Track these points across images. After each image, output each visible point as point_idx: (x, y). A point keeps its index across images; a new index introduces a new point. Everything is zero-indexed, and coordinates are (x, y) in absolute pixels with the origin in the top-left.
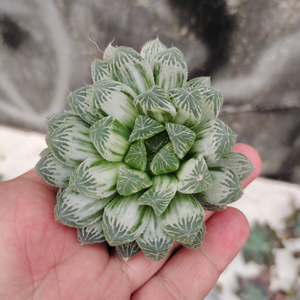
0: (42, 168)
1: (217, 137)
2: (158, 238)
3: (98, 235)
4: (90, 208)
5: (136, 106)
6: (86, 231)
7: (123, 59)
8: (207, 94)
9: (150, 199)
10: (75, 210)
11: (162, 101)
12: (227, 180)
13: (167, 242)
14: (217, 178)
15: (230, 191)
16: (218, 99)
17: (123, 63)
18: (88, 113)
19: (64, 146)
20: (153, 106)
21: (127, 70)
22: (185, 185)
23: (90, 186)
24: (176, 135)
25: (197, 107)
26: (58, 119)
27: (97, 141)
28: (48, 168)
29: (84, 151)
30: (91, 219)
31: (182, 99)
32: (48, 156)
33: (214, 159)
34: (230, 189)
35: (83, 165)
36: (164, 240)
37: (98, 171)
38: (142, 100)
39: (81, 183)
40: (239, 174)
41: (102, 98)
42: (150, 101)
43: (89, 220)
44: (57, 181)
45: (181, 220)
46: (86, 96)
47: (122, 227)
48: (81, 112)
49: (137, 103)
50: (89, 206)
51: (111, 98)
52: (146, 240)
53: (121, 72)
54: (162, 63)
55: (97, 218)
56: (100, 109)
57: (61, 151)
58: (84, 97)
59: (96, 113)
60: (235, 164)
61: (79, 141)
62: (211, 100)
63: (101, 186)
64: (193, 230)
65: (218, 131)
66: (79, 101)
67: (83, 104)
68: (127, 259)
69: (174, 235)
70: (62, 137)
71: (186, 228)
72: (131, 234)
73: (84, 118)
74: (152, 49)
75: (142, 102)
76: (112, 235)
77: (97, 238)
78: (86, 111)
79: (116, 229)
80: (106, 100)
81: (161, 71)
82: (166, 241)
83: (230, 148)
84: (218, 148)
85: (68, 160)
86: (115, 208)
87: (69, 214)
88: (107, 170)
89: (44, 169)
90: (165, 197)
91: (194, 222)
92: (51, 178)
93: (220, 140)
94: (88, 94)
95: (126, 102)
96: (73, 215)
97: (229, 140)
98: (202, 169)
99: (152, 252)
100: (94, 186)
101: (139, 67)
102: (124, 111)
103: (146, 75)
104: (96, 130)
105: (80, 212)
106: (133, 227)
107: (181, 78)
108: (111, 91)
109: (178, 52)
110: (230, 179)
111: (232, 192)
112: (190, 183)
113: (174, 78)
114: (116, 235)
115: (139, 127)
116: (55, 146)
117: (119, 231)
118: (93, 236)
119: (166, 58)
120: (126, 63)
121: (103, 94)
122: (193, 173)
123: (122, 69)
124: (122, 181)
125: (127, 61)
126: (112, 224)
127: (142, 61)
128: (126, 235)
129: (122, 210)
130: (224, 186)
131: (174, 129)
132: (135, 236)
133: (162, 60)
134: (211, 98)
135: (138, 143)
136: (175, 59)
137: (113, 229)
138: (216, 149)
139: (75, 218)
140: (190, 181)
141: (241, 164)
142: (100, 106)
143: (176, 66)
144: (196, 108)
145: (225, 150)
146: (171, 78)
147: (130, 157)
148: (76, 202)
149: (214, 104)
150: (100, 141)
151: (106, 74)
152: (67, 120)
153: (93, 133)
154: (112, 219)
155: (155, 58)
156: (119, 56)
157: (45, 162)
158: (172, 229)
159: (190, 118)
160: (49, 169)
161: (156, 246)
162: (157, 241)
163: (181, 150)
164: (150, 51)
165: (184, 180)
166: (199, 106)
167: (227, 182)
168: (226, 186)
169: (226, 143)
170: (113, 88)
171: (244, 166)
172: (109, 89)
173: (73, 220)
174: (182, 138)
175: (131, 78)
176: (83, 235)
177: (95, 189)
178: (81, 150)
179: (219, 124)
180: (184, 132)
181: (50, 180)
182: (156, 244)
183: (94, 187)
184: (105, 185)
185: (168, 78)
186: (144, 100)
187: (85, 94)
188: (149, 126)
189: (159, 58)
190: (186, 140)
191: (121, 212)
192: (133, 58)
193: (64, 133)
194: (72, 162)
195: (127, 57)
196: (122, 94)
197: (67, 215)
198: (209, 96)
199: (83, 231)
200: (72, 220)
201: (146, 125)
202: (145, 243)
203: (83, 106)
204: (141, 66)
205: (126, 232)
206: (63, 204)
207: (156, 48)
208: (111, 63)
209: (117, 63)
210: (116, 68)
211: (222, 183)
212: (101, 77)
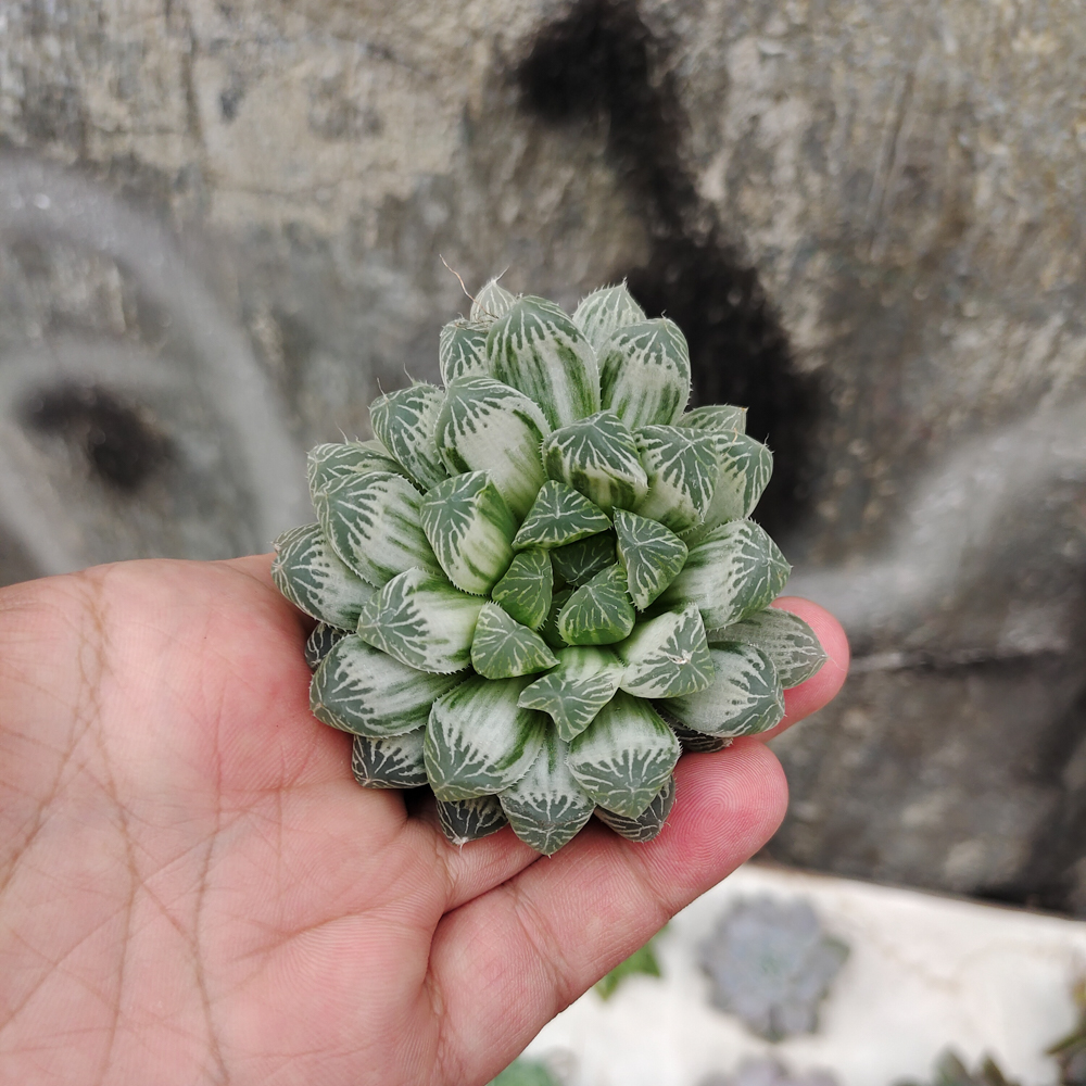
1: (742, 564)
2: (555, 793)
3: (410, 768)
4: (400, 693)
5: (545, 454)
6: (381, 751)
7: (533, 329)
8: (733, 451)
9: (552, 693)
10: (366, 691)
11: (618, 454)
12: (746, 674)
13: (576, 807)
14: (724, 668)
15: (751, 700)
16: (759, 468)
17: (530, 340)
18: (421, 455)
19: (363, 525)
20: (592, 463)
21: (536, 359)
22: (642, 674)
23: (413, 635)
24: (640, 544)
25: (703, 480)
26: (345, 461)
27: (441, 531)
28: (309, 571)
29: (405, 548)
30: (400, 722)
31: (667, 455)
32: (312, 542)
33: (725, 618)
34: (752, 696)
35: (402, 581)
36: (570, 800)
37: (433, 604)
38: (566, 444)
39: (392, 625)
40: (784, 667)
41: (464, 422)
42: (587, 451)
43: (394, 724)
44: (329, 606)
45: (621, 753)
46: (421, 411)
47: (476, 753)
48: (404, 451)
49: (550, 449)
50: (398, 688)
51: (486, 426)
52: (525, 795)
53: (520, 363)
54: (630, 355)
55: (412, 723)
56: (455, 450)
58: (416, 413)
59: (441, 460)
60: (777, 642)
61: (397, 520)
62: (740, 469)
63: (438, 642)
64: (647, 781)
65: (746, 549)
66: (404, 422)
67: (412, 430)
69: (596, 788)
71: (630, 773)
72: (496, 774)
73: (409, 468)
74: (604, 312)
75: (566, 449)
76: (448, 770)
77: (406, 774)
78: (416, 450)
79: (461, 756)
80: (473, 430)
81: (623, 375)
82: (574, 804)
83: (769, 595)
84: (740, 592)
86: (457, 707)
87: (353, 698)
88: (453, 607)
90: (590, 693)
91: (653, 763)
93: (748, 571)
94: (427, 407)
95: (523, 441)
96: (361, 702)
97: (769, 575)
98: (692, 636)
99: (535, 826)
100: (423, 638)
101: (569, 355)
102: (512, 465)
103: (583, 379)
104: (444, 502)
105: (378, 697)
106: (502, 759)
107: (671, 401)
108: (490, 409)
109: (674, 331)
110: (754, 672)
111: (755, 704)
112: (656, 668)
113: (654, 398)
114: (460, 769)
115: (546, 510)
117: (467, 761)
118: (397, 767)
119: (641, 344)
120: (537, 341)
121: (470, 413)
122: (667, 646)
123: (524, 355)
124: (488, 639)
125: (542, 337)
126: (450, 742)
127: (578, 341)
128: (482, 774)
129: (477, 715)
130: (738, 689)
131: (636, 530)
132: (504, 781)
133: (630, 346)
134: (741, 464)
135: (535, 553)
136: (664, 349)
137: (452, 753)
138: (735, 592)
139: (365, 711)
140: (658, 665)
141: (792, 643)
142: (455, 444)
143: (662, 368)
144: (701, 483)
145: (757, 598)
146: (645, 396)
147: (509, 586)
148: (369, 672)
149: (746, 480)
150: (449, 531)
151: (479, 362)
152: (365, 466)
153: (435, 509)
154: (450, 730)
155: (613, 338)
156: (522, 320)
158: (596, 773)
159: (680, 506)
160: (313, 574)
161: (548, 812)
162: (553, 801)
163: (646, 585)
164: (599, 314)
165: (641, 661)
166: (707, 479)
167: (745, 679)
168: (742, 688)
169: (760, 582)
170: (497, 400)
171: (800, 650)
172: (485, 402)
173: (360, 714)
174: (653, 555)
175: (543, 381)
176: (373, 758)
177: (423, 648)
178: (397, 543)
179: (750, 533)
180: (660, 539)
181: (311, 600)
182: (549, 808)
183: (423, 642)
184: (446, 641)
185: (636, 395)
186: (570, 444)
187: (420, 407)
188: (572, 512)
189: (624, 341)
190: (662, 560)
191: (474, 720)
192: (557, 330)
193: (367, 491)
194: (371, 569)
195: (543, 326)
196: (517, 420)
197: (347, 699)
198: (738, 458)
199: (373, 750)
200: (356, 714)
201: (567, 507)
202: (522, 802)
203: (411, 438)
204: (573, 354)
205: (485, 767)
206: (339, 671)
207: (616, 309)
208: (498, 335)
209: (514, 338)
210: (510, 351)
211: (733, 681)
212: (465, 366)
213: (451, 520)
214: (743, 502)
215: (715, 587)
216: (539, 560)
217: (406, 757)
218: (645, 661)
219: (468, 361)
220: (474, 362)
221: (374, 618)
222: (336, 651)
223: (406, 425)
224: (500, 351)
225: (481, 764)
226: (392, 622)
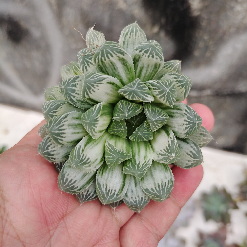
0: (45, 152)
1: (187, 123)
2: (139, 198)
4: (85, 177)
6: (83, 194)
7: (109, 55)
8: (180, 82)
9: (133, 172)
10: (75, 182)
11: (144, 96)
14: (183, 148)
15: (194, 161)
16: (188, 86)
17: (109, 58)
18: (79, 100)
21: (111, 63)
23: (86, 164)
24: (154, 120)
26: (54, 108)
27: (89, 130)
29: (78, 133)
31: (160, 93)
32: (48, 141)
34: (194, 159)
36: (144, 198)
37: (90, 148)
39: (79, 164)
40: (200, 143)
41: (91, 91)
43: (85, 186)
44: (58, 159)
45: (157, 185)
46: (76, 87)
47: (112, 190)
48: (73, 101)
51: (98, 89)
52: (130, 198)
53: (106, 64)
54: (142, 55)
56: (89, 98)
57: (60, 140)
58: (74, 88)
59: (85, 100)
61: (73, 126)
63: (94, 162)
65: (188, 117)
66: (71, 93)
67: (74, 94)
70: (60, 128)
71: (161, 193)
72: (119, 196)
73: (75, 105)
74: (130, 34)
75: (126, 95)
76: (105, 199)
77: (92, 198)
78: (76, 100)
79: (108, 194)
80: (94, 92)
81: (141, 60)
82: (145, 199)
83: (197, 130)
85: (66, 143)
86: (104, 174)
88: (97, 144)
91: (167, 188)
92: (53, 158)
93: (190, 125)
94: (77, 84)
95: (111, 89)
96: (74, 186)
97: (197, 126)
98: (174, 148)
99: (135, 208)
100: (89, 164)
101: (123, 59)
102: (109, 96)
103: (128, 65)
104: (89, 121)
105: (78, 182)
106: (120, 190)
107: (158, 67)
108: (99, 85)
110: (194, 152)
111: (195, 162)
112: (164, 157)
113: (152, 66)
114: (108, 198)
116: (56, 137)
117: (110, 195)
118: (89, 197)
119: (146, 52)
120: (111, 58)
121: (92, 88)
122: (166, 150)
123: (107, 62)
124: (110, 157)
125: (112, 56)
126: (104, 190)
127: (125, 55)
128: (115, 198)
129: (110, 175)
130: (189, 156)
131: (152, 114)
132: (121, 197)
133: (142, 53)
134: (183, 86)
136: (154, 53)
137: (105, 194)
138: (186, 131)
141: (202, 136)
142: (89, 96)
143: (154, 59)
144: (172, 100)
146: (149, 66)
148: (74, 175)
149: (184, 90)
150: (92, 129)
151: (92, 64)
152: (61, 108)
153: (86, 123)
155: (136, 50)
156: (105, 52)
158: (151, 193)
160: (51, 152)
161: (138, 204)
162: (139, 200)
164: (129, 35)
166: (174, 98)
167: (191, 154)
168: (191, 157)
169: (194, 128)
171: (205, 138)
172: (97, 83)
173: (74, 190)
175: (115, 68)
176: (81, 197)
178: (75, 133)
179: (189, 112)
180: (160, 117)
182: (138, 203)
183: (89, 165)
184: (97, 159)
185: (146, 66)
186: (128, 94)
187: (75, 86)
189: (140, 51)
190: (161, 122)
191: (109, 177)
192: (117, 54)
193: (61, 124)
194: (69, 144)
195: (112, 53)
196: (108, 84)
197: (69, 187)
198: (181, 84)
201: (129, 111)
202: (129, 202)
203: (74, 97)
205: (115, 195)
206: (65, 179)
207: (134, 32)
208: (97, 57)
209: (103, 58)
210: (102, 62)
211: (187, 154)
212: (88, 67)
213: (92, 126)
214: (184, 96)
215: (178, 126)
217: (91, 192)
218: (160, 154)
219: (88, 65)
220: (90, 65)
222: (63, 171)
223: (72, 94)
224: (99, 62)
225: (114, 194)
226: (79, 163)
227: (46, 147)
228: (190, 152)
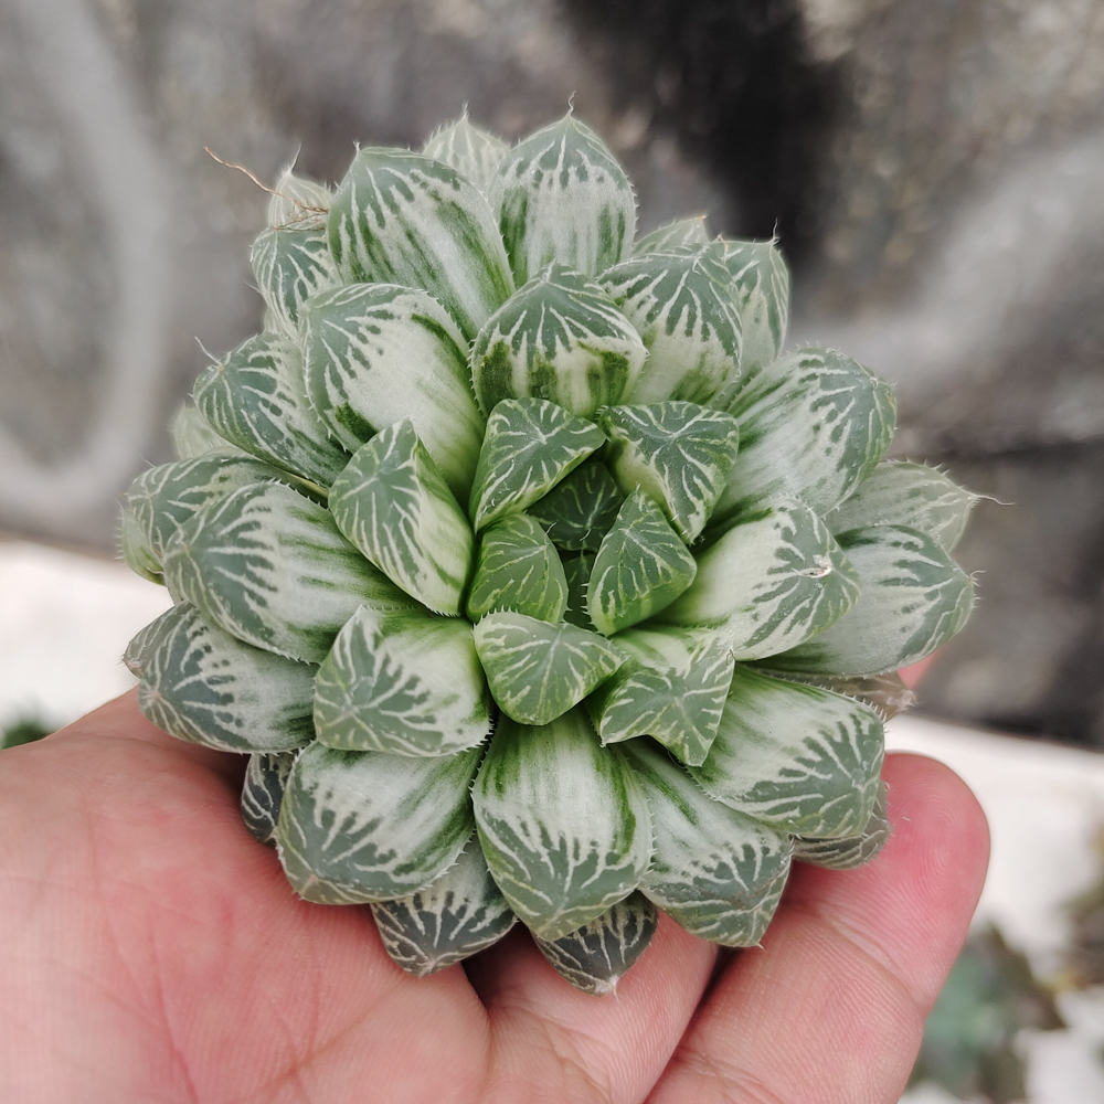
0: (183, 684)
1: (832, 406)
2: (731, 850)
3: (480, 914)
4: (419, 808)
6: (426, 908)
7: (394, 190)
9: (659, 698)
10: (371, 826)
11: (599, 312)
12: (903, 564)
13: (772, 853)
15: (931, 596)
16: (775, 276)
17: (394, 208)
18: (299, 434)
19: (259, 572)
20: (565, 341)
21: (410, 236)
22: (764, 620)
23: (409, 708)
24: (676, 435)
25: (729, 307)
26: (191, 480)
27: (385, 526)
28: (204, 680)
29: (330, 585)
30: (437, 853)
31: (663, 292)
32: (189, 634)
33: (836, 493)
34: (929, 590)
35: (358, 631)
36: (757, 847)
37: (410, 650)
38: (514, 331)
39: (375, 704)
41: (349, 356)
42: (552, 327)
43: (431, 859)
44: (254, 725)
45: (802, 747)
46: (274, 368)
47: (577, 845)
48: (274, 434)
49: (489, 352)
50: (412, 802)
51: (381, 352)
52: (683, 869)
53: (388, 250)
54: (536, 186)
55: (453, 847)
56: (348, 407)
57: (252, 595)
58: (270, 372)
59: (330, 432)
60: (898, 508)
61: (302, 548)
62: (752, 286)
63: (446, 703)
64: (869, 767)
65: (827, 382)
66: (256, 391)
67: (273, 399)
68: (614, 980)
69: (796, 813)
70: (242, 535)
71: (840, 766)
72: (623, 863)
73: (289, 459)
75: (518, 337)
76: (554, 888)
77: (480, 926)
78: (289, 428)
79: (559, 858)
80: (366, 364)
81: (533, 221)
82: (766, 851)
83: (886, 433)
84: (849, 443)
85: (282, 633)
86: (508, 788)
87: (357, 847)
89: (188, 685)
90: (712, 676)
91: (860, 737)
92: (228, 717)
93: (848, 409)
94: (279, 361)
95: (435, 361)
96: (372, 848)
97: (878, 403)
98: (816, 532)
99: (727, 909)
100: (426, 705)
101: (455, 213)
102: (432, 403)
103: (484, 244)
104: (373, 479)
105: (392, 828)
106: (615, 836)
107: (615, 232)
108: (379, 323)
109: (585, 132)
110: (913, 556)
111: (939, 598)
112: (784, 600)
113: (588, 236)
114: (569, 879)
115: (518, 442)
116: (228, 575)
117: (572, 864)
118: (462, 923)
120: (404, 206)
121: (353, 339)
122: (782, 563)
123: (390, 236)
124: (520, 664)
125: (409, 197)
126: (534, 843)
127: (461, 187)
128: (604, 872)
129: (542, 789)
130: (902, 589)
131: (658, 419)
132: (637, 869)
133: (533, 172)
134: (750, 280)
135: (510, 523)
136: (585, 157)
137: (545, 859)
138: (840, 449)
139: (384, 859)
140: (784, 596)
141: (921, 499)
142: (345, 396)
143: (592, 185)
144: (727, 313)
145: (874, 444)
146: (574, 239)
147: (498, 580)
148: (361, 796)
149: (764, 299)
151: (325, 274)
152: (223, 479)
153: (363, 498)
154: (524, 826)
155: (504, 171)
156: (373, 182)
157: (186, 658)
158: (786, 791)
159: (702, 364)
160: (211, 681)
161: (738, 879)
162: (735, 859)
163: (699, 495)
165: (749, 603)
166: (732, 305)
167: (905, 570)
168: (908, 585)
169: (871, 418)
170: (386, 306)
171: (936, 504)
172: (370, 314)
173: (379, 868)
174: (700, 445)
175: (429, 268)
176: (420, 926)
177: (431, 720)
179: (821, 358)
180: (698, 418)
181: (225, 726)
182: (735, 872)
183: (428, 711)
184: (455, 698)
185: (562, 245)
186: (523, 327)
187: (269, 362)
188: (557, 429)
189: (521, 169)
190: (714, 447)
191: (543, 798)
192: (429, 179)
193: (245, 518)
194: (296, 639)
195: (407, 179)
196: (419, 329)
197: (348, 854)
198: (742, 273)
199: (413, 913)
200: (372, 869)
201: (547, 426)
202: (689, 882)
203: (277, 411)
204: (459, 209)
205: (602, 860)
206: (317, 812)
207: (471, 150)
208: (344, 218)
209: (370, 214)
210: (368, 237)
211: (887, 582)
212: (308, 285)
213: (395, 502)
214: (770, 334)
215: (796, 460)
216: (523, 528)
217: (467, 900)
218: (757, 600)
219: (310, 277)
220: (318, 276)
221: (342, 702)
222: (298, 782)
223: (262, 395)
224: (353, 242)
225: (593, 857)
226: (373, 698)
227: (183, 664)
228: (897, 569)
